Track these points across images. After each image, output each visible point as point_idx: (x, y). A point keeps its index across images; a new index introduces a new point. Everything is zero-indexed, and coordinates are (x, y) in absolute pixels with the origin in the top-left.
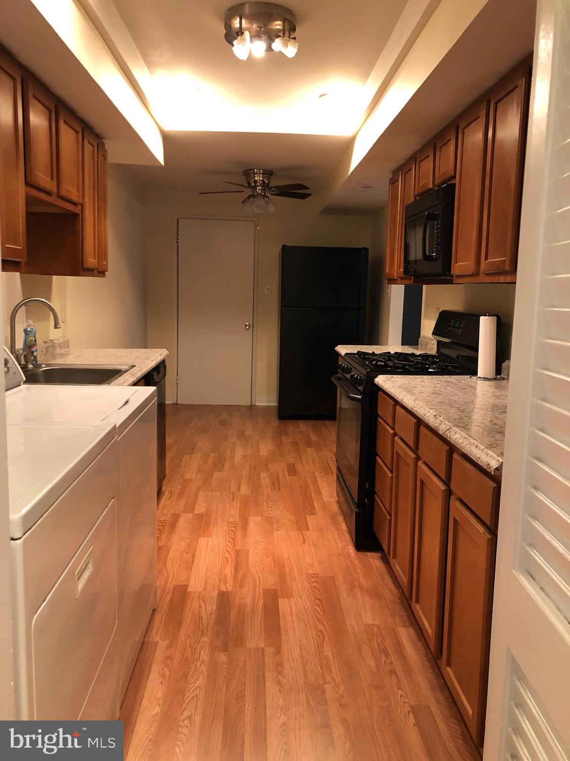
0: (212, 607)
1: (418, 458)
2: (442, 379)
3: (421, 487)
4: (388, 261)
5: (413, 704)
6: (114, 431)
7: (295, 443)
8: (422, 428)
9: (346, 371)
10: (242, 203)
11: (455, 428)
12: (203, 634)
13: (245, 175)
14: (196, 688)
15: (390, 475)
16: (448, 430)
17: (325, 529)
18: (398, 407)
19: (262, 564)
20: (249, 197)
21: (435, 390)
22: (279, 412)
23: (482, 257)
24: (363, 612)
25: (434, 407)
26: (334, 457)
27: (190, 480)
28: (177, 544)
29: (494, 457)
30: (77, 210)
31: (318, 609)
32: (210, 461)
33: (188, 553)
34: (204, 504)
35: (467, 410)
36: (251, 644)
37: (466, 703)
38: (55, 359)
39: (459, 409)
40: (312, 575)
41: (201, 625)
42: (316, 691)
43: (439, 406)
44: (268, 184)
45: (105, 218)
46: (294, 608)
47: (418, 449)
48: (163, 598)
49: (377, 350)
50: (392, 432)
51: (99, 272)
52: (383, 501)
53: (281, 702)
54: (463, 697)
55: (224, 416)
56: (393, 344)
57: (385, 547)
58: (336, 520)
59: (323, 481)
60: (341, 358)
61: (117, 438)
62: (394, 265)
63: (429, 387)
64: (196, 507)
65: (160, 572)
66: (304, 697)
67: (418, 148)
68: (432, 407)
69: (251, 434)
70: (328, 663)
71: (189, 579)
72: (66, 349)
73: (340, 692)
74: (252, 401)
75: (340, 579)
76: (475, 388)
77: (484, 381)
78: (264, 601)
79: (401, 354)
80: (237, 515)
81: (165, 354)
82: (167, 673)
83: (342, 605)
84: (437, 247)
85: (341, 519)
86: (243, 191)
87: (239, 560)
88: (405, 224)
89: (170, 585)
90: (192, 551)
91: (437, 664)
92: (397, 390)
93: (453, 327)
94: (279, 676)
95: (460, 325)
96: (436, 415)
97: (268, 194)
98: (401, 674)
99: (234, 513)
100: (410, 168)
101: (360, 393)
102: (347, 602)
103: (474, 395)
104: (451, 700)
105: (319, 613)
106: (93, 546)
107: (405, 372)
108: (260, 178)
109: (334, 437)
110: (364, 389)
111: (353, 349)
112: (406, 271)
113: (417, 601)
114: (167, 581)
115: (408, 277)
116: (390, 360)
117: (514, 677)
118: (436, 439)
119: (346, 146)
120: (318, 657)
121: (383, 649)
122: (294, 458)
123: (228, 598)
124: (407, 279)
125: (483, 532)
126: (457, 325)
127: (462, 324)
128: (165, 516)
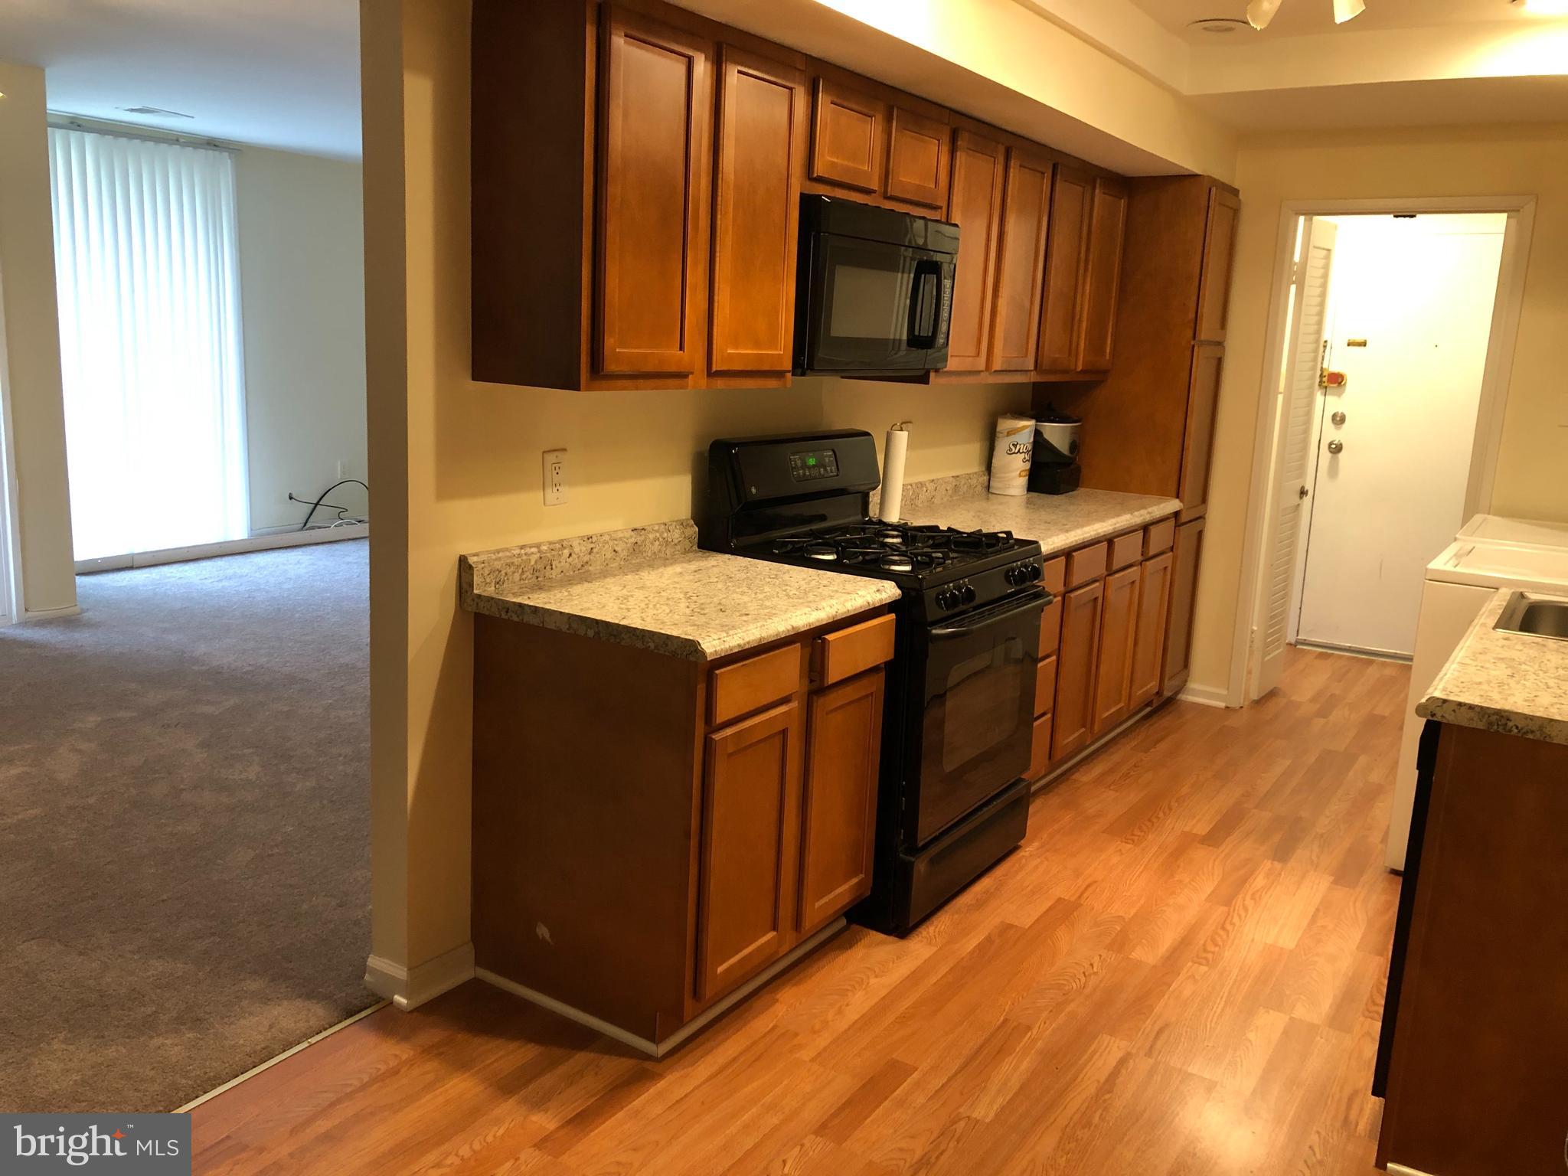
0: (1301, 853)
12: (1321, 835)
17: (1025, 892)
19: (1197, 875)
23: (996, 350)
28: (1342, 951)
31: (1161, 815)
40: (1130, 843)
41: (1322, 842)
64: (1281, 1028)
71: (1327, 891)
75: (1096, 828)
78: (1227, 838)
80: (1180, 978)
87: (1232, 892)
90: (1314, 930)
93: (807, 467)
95: (821, 461)
123: (1276, 853)
126: (812, 461)
127: (827, 456)
128: (1368, 1033)
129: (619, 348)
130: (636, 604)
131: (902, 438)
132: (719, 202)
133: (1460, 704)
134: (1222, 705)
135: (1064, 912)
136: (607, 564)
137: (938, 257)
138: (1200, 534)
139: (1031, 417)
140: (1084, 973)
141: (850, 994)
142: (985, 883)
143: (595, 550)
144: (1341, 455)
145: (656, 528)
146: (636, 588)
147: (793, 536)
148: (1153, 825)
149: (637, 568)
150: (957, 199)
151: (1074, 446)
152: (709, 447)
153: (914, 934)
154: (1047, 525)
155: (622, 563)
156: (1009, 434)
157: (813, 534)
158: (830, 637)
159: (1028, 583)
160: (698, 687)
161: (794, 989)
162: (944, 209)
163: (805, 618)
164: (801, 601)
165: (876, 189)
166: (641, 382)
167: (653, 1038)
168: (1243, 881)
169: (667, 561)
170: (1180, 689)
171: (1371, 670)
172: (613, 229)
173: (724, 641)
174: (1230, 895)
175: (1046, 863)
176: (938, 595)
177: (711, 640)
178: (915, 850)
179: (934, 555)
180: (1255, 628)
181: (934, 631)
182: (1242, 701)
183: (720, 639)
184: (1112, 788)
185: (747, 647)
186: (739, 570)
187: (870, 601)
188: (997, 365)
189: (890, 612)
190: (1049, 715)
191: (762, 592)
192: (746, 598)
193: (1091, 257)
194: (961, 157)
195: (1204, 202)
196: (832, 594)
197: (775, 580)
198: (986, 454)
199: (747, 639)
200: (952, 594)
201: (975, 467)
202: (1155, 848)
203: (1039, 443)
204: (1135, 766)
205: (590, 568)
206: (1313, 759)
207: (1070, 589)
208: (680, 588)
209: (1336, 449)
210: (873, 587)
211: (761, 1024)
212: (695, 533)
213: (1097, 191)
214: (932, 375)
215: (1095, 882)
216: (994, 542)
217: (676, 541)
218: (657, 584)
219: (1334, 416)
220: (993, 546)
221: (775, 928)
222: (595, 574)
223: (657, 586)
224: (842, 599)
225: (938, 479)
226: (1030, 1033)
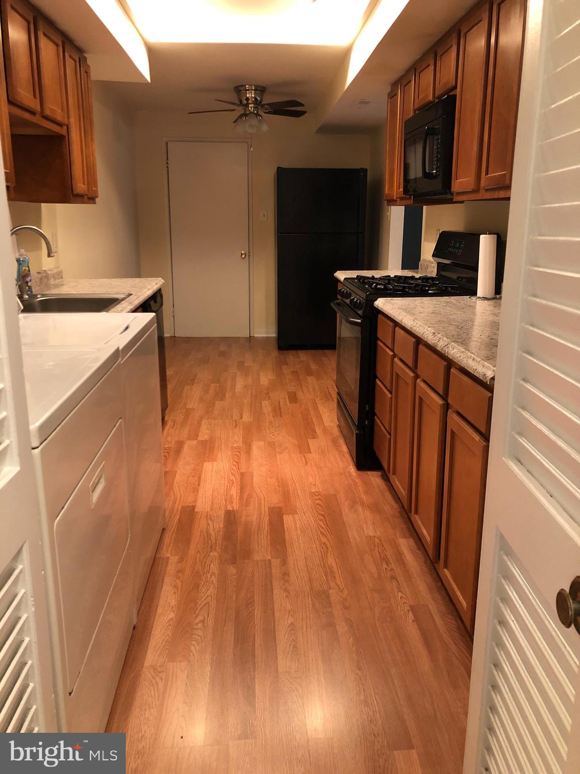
0: (220, 525)
1: (417, 377)
2: (441, 300)
3: (419, 404)
4: (387, 182)
5: (412, 604)
6: (117, 354)
7: (295, 373)
8: (421, 347)
9: (345, 296)
10: (234, 122)
11: (452, 343)
12: (212, 548)
13: (236, 92)
14: (208, 597)
15: (390, 396)
16: (446, 346)
17: (326, 452)
18: (397, 329)
19: (266, 485)
20: (241, 116)
21: (434, 310)
22: (278, 342)
23: (482, 172)
24: (364, 526)
25: (433, 326)
26: (334, 384)
27: (193, 409)
28: (183, 469)
29: (490, 367)
30: (63, 131)
31: (321, 524)
32: (211, 391)
33: (194, 477)
34: (208, 432)
35: (466, 327)
36: (257, 557)
37: (461, 598)
38: (50, 290)
39: (457, 327)
40: (315, 493)
41: (210, 541)
42: (321, 597)
43: (438, 324)
44: (261, 102)
45: (92, 139)
46: (298, 523)
47: (417, 368)
48: (171, 519)
49: (377, 274)
50: (391, 353)
51: (89, 198)
52: (383, 421)
53: (289, 607)
54: (458, 593)
55: (223, 348)
56: (393, 267)
57: (385, 466)
58: (337, 443)
59: (324, 406)
60: (341, 285)
61: (121, 361)
62: (394, 185)
63: (428, 307)
64: (200, 434)
65: (168, 495)
66: (310, 601)
67: (419, 57)
68: (431, 325)
69: (251, 365)
70: (332, 572)
71: (196, 500)
72: (60, 280)
73: (344, 596)
74: (251, 332)
75: (342, 496)
76: (474, 307)
77: (484, 300)
78: (269, 518)
79: (400, 277)
80: (241, 440)
81: (161, 283)
82: (179, 584)
83: (344, 518)
84: (437, 164)
85: (342, 441)
86: (235, 110)
87: (244, 481)
88: (405, 141)
89: (178, 507)
90: (197, 474)
91: (435, 569)
92: (397, 311)
93: (453, 247)
94: (286, 584)
95: (460, 246)
96: (434, 333)
97: (261, 113)
98: (401, 579)
99: (237, 438)
100: (409, 80)
101: (359, 317)
102: (349, 516)
103: (474, 314)
104: (447, 599)
105: (323, 528)
106: (104, 462)
107: (404, 294)
108: (251, 94)
109: (334, 365)
110: (364, 312)
111: (353, 274)
112: (406, 190)
113: (416, 513)
114: (174, 502)
115: (408, 196)
116: (389, 283)
117: (502, 552)
118: (435, 356)
119: (342, 57)
120: (323, 566)
121: (384, 557)
122: (295, 386)
123: (235, 517)
124: (407, 199)
125: (479, 440)
126: (457, 245)
127: (462, 244)
128: (170, 443)
165: (431, 99)
174: (244, 479)
215: (306, 465)
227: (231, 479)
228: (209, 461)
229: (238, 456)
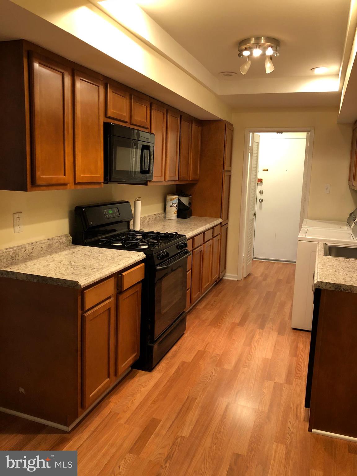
19: (239, 336)
28: (285, 357)
41: (272, 321)
71: (277, 337)
78: (245, 323)
80: (241, 372)
90: (276, 350)
93: (109, 214)
126: (110, 212)
127: (115, 210)
128: (297, 384)
129: (42, 176)
130: (52, 268)
131: (139, 203)
132: (76, 124)
133: (327, 283)
134: (236, 279)
135: (201, 355)
136: (39, 253)
137: (149, 144)
138: (227, 228)
139: (177, 195)
140: (210, 376)
141: (135, 395)
142: (175, 348)
143: (34, 248)
144: (263, 203)
145: (57, 238)
146: (51, 261)
147: (106, 238)
148: (223, 321)
149: (51, 253)
150: (153, 126)
151: (190, 204)
152: (74, 209)
153: (154, 370)
154: (185, 229)
155: (45, 252)
156: (170, 200)
157: (112, 237)
158: (124, 274)
159: (184, 249)
160: (78, 298)
161: (116, 397)
162: (149, 129)
163: (115, 268)
164: (113, 262)
165: (128, 121)
166: (50, 187)
167: (67, 425)
168: (252, 337)
169: (61, 250)
170: (224, 275)
171: (275, 265)
172: (37, 133)
173: (87, 280)
174: (249, 342)
175: (193, 338)
176: (157, 255)
177: (82, 280)
178: (153, 342)
179: (155, 242)
180: (244, 255)
181: (157, 268)
182: (241, 278)
183: (85, 280)
184: (209, 310)
185: (96, 281)
186: (88, 252)
187: (136, 260)
188: (168, 179)
189: (142, 263)
190: (190, 289)
191: (98, 259)
192: (92, 262)
193: (192, 145)
194: (153, 112)
195: (224, 128)
196: (123, 258)
197: (102, 254)
198: (163, 206)
199: (95, 278)
200: (162, 255)
201: (160, 211)
202: (225, 329)
203: (180, 203)
204: (214, 302)
205: (33, 255)
206: (264, 295)
207: (194, 249)
208: (68, 260)
209: (261, 201)
210: (136, 254)
211: (105, 412)
212: (71, 239)
213: (193, 124)
214: (148, 182)
215: (209, 343)
216: (172, 236)
217: (64, 242)
218: (59, 259)
219: (260, 191)
220: (172, 237)
221: (108, 377)
222: (35, 257)
223: (59, 260)
224: (127, 260)
225: (150, 215)
226: (196, 401)
227: (256, 344)
228: (268, 359)
229: (247, 359)
